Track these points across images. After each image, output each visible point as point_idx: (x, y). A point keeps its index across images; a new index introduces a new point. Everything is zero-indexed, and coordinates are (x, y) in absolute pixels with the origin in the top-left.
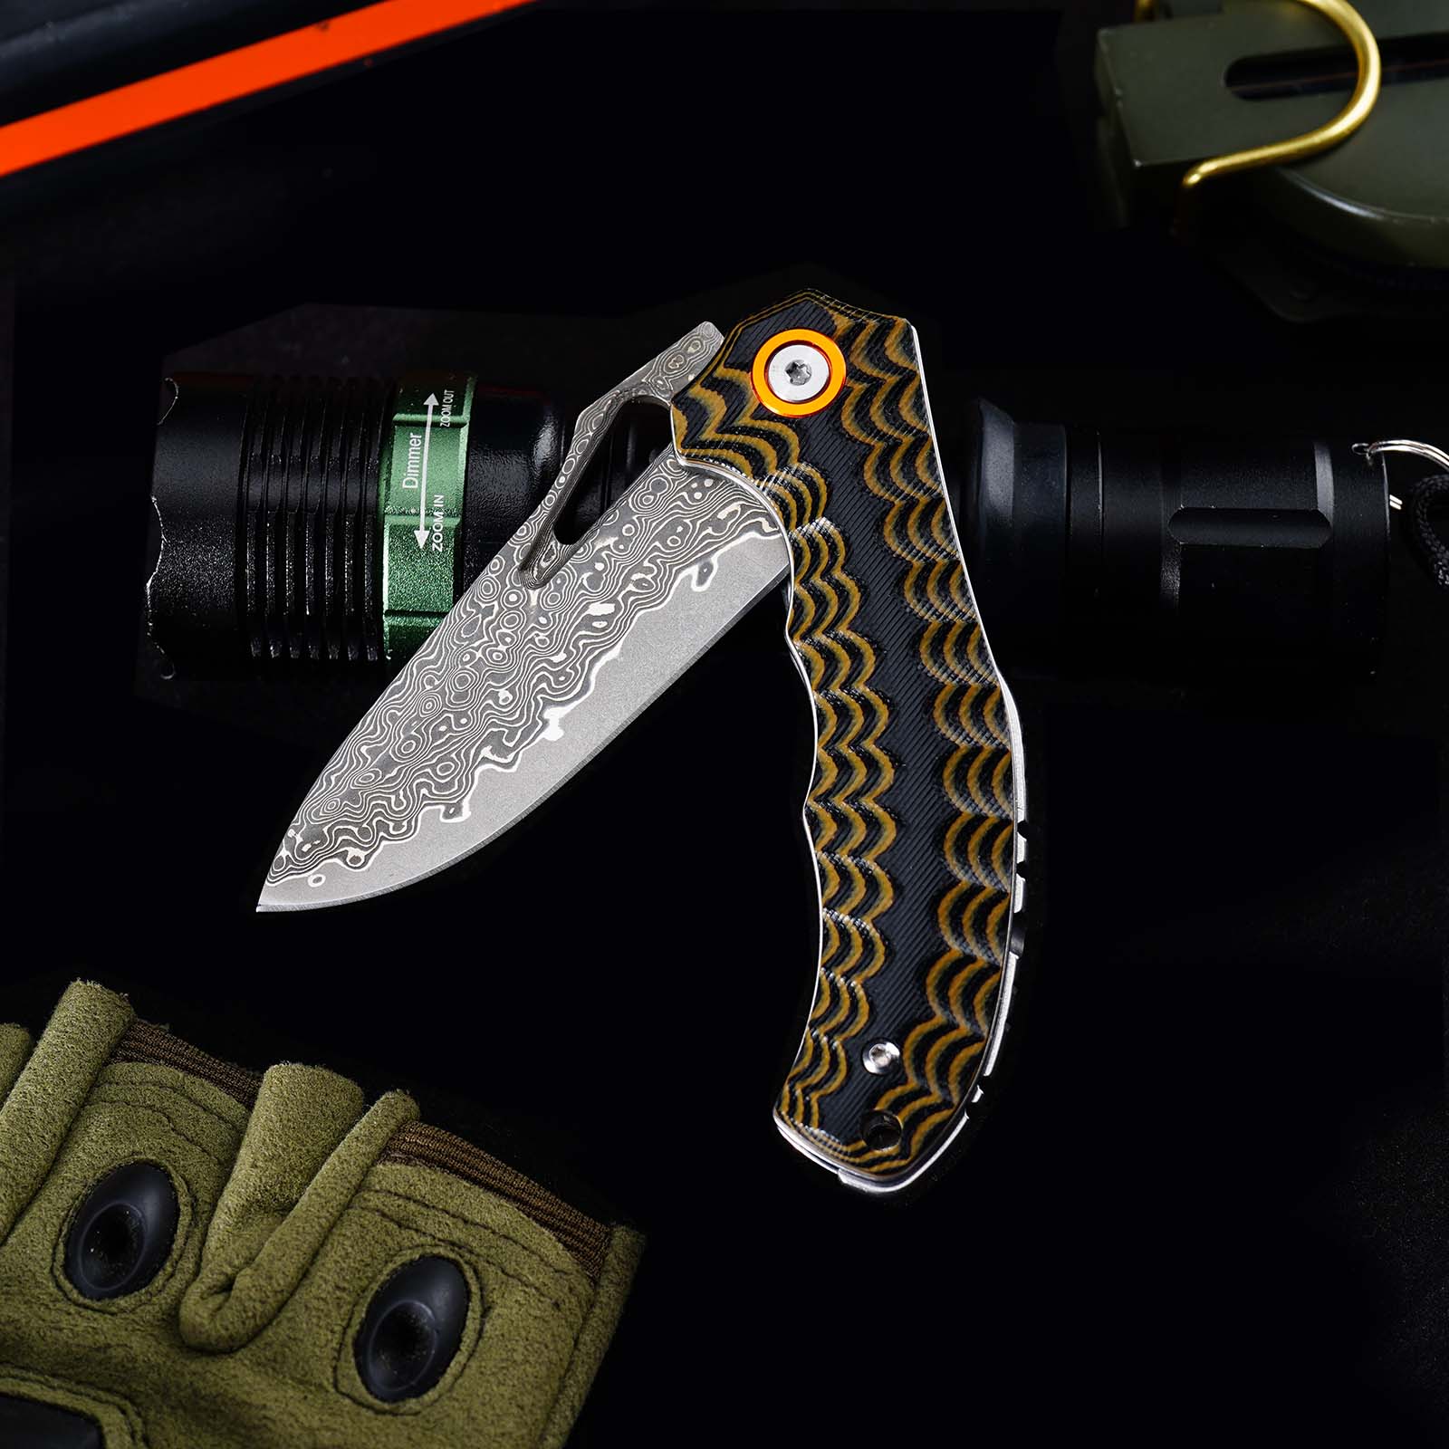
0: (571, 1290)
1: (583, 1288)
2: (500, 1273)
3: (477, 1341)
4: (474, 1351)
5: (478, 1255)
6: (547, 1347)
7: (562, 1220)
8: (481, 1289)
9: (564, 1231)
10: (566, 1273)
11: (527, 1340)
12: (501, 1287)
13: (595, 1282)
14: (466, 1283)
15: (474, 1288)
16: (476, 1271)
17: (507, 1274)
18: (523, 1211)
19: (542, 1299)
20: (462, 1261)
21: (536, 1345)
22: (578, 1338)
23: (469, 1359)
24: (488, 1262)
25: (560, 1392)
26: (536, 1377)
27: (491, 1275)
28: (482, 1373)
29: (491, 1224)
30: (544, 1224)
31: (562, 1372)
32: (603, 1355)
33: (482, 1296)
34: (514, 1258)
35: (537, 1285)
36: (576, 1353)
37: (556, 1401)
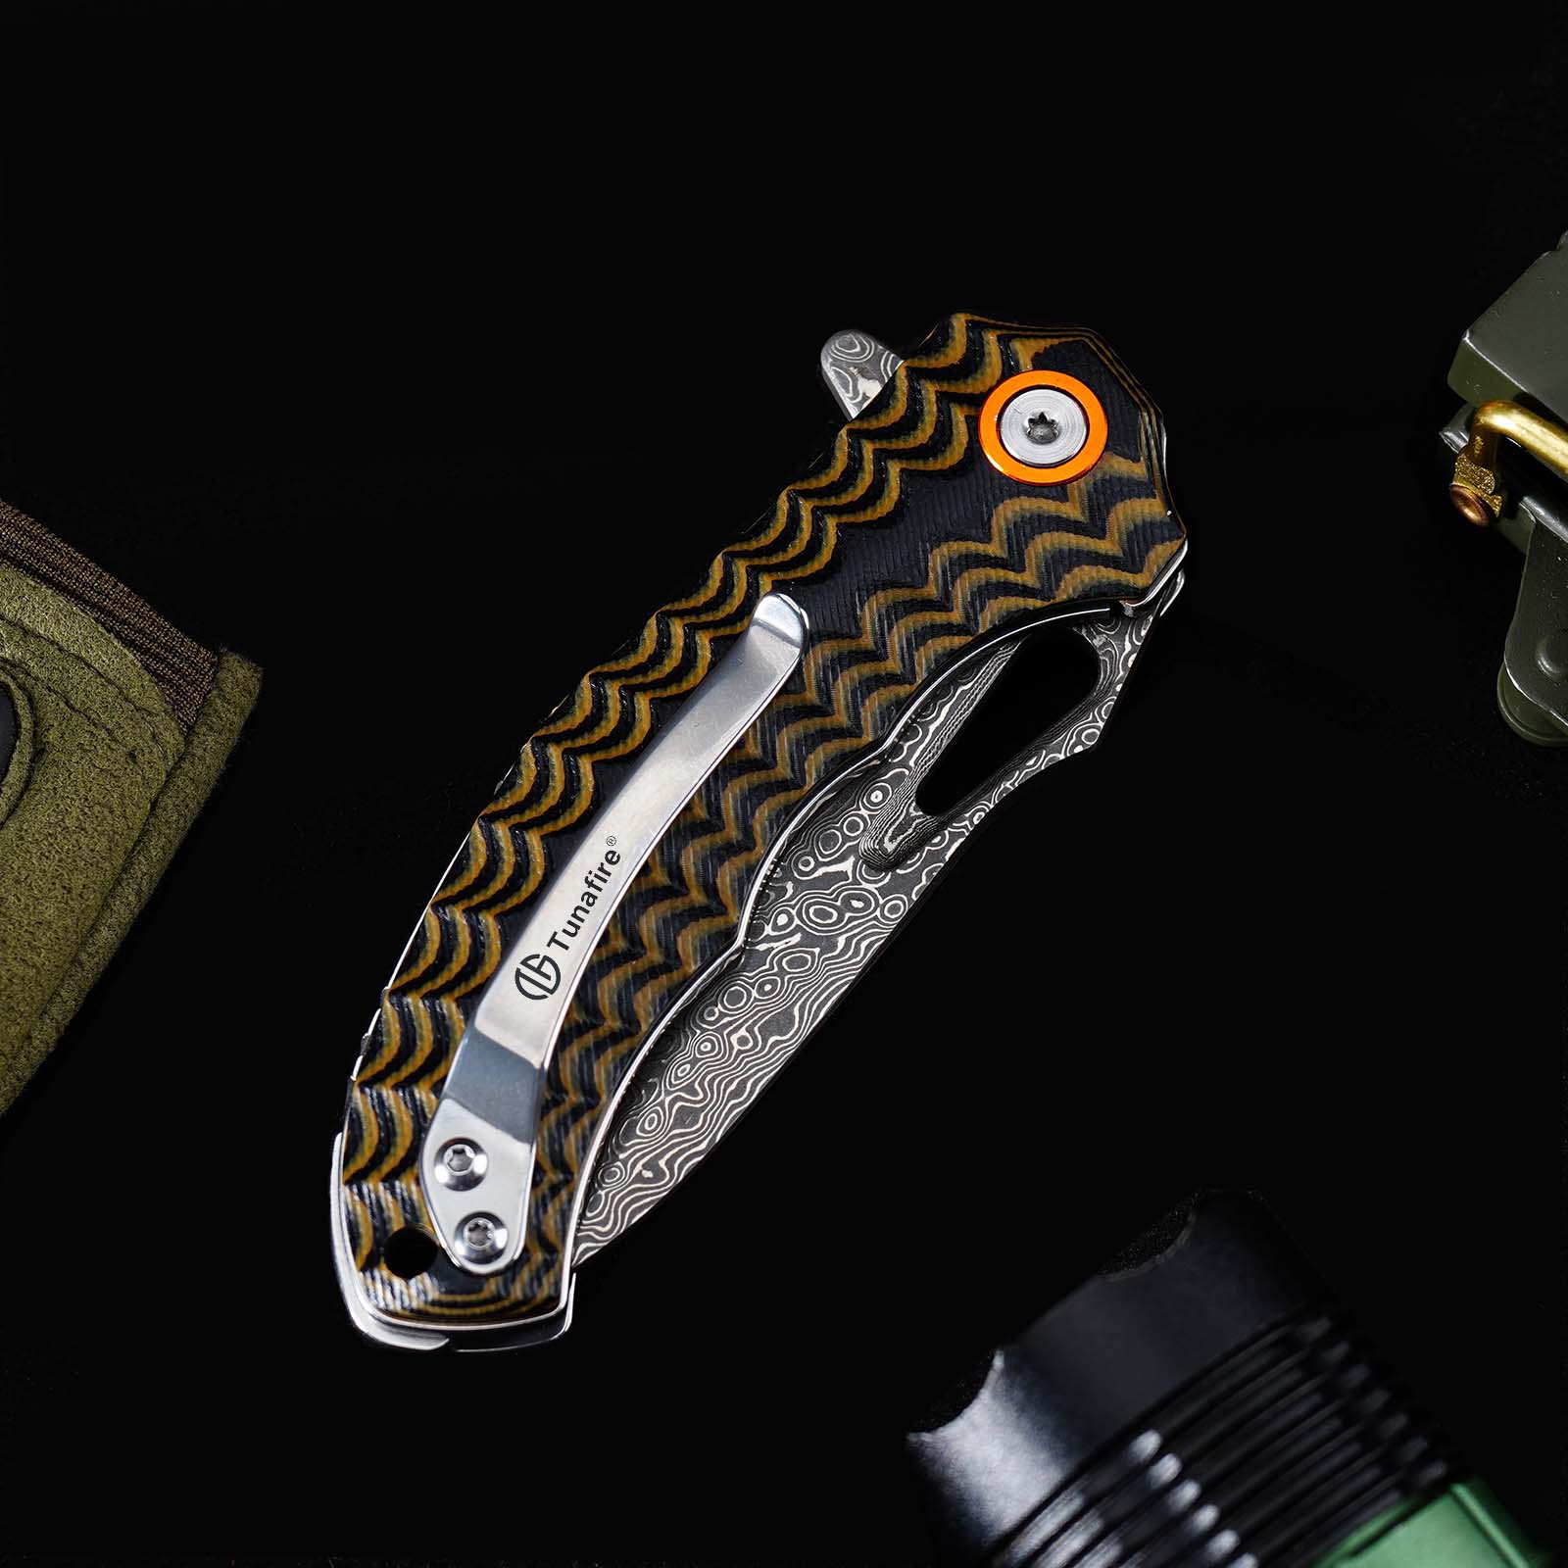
0: (154, 736)
1: (172, 738)
2: (62, 705)
3: (22, 794)
4: (17, 806)
5: (37, 679)
6: (112, 812)
7: (154, 640)
8: (36, 724)
9: (156, 656)
10: (150, 714)
11: (87, 799)
12: (60, 725)
13: (189, 732)
14: (16, 715)
15: (26, 724)
16: (31, 700)
17: (72, 708)
18: (103, 625)
19: (113, 746)
20: (13, 686)
21: (97, 808)
22: (157, 799)
23: (7, 818)
24: (49, 689)
25: (124, 870)
26: (92, 850)
27: (50, 704)
28: (22, 838)
29: (58, 638)
30: (129, 643)
31: (130, 845)
32: (189, 825)
33: (35, 733)
34: (83, 685)
35: (109, 727)
36: (152, 820)
37: (119, 882)
